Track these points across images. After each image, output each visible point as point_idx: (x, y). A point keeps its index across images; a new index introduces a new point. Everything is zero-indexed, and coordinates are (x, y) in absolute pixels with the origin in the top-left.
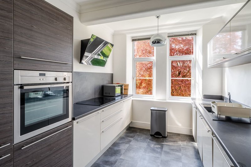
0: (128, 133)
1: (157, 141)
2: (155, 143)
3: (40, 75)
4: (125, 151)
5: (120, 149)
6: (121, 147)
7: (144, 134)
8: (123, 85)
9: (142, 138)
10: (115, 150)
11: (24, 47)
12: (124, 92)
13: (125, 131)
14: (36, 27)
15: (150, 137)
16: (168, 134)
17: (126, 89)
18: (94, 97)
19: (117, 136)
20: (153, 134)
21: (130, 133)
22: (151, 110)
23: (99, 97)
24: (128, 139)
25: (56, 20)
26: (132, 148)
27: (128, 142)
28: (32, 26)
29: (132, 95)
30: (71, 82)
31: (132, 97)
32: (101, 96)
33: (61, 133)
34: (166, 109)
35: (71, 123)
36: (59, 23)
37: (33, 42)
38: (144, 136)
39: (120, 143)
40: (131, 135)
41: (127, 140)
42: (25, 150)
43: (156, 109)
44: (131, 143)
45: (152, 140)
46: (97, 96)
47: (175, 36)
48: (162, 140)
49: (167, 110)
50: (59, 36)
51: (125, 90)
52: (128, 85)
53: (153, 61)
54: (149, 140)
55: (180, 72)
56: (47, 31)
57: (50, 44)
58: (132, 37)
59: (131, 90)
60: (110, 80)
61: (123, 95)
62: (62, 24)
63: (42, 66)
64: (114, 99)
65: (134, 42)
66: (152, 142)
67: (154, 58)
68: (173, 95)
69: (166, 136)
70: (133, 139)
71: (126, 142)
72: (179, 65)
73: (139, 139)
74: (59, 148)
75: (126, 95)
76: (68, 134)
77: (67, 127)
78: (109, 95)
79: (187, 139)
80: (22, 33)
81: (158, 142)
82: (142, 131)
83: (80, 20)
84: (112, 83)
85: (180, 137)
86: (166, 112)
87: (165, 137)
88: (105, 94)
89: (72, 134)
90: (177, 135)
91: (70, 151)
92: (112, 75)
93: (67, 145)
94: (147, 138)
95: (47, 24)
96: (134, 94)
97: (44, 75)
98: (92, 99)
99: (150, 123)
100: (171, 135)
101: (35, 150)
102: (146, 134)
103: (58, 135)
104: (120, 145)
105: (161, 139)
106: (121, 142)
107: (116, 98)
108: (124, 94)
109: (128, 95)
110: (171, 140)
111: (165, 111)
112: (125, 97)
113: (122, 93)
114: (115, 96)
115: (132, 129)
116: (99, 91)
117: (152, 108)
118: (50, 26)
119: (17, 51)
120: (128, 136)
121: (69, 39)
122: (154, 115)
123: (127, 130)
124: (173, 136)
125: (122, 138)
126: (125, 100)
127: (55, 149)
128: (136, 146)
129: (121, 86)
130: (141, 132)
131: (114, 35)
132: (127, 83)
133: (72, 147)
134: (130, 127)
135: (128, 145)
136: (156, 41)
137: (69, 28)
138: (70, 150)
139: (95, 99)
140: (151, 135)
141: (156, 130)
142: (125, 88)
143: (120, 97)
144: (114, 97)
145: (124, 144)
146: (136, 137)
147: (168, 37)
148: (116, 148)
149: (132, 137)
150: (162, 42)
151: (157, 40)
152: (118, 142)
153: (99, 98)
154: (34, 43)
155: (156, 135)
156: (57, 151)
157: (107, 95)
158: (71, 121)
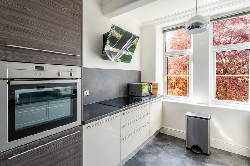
0: (157, 140)
1: (194, 159)
2: (191, 160)
3: (37, 68)
4: (151, 164)
5: (145, 161)
6: (146, 158)
7: (177, 145)
8: (151, 84)
9: (174, 151)
10: (139, 161)
11: (13, 34)
12: (153, 92)
13: (154, 137)
14: (30, 10)
15: (186, 151)
16: (212, 150)
17: (156, 89)
18: (118, 97)
19: (144, 143)
20: (190, 147)
21: (160, 141)
22: (187, 116)
23: (124, 96)
24: (156, 148)
25: (59, 2)
26: (161, 163)
27: (156, 153)
28: (25, 9)
29: (163, 96)
30: (81, 78)
31: (162, 98)
32: (126, 96)
33: (66, 139)
34: (208, 116)
35: (80, 127)
36: (63, 7)
37: (26, 28)
38: (178, 148)
39: (146, 153)
40: (161, 143)
41: (154, 150)
42: (15, 159)
43: (194, 115)
44: (160, 155)
45: (188, 156)
46: (122, 96)
47: (222, 18)
48: (203, 158)
49: (210, 119)
50: (62, 21)
51: (154, 90)
52: (157, 84)
53: (189, 54)
54: (184, 154)
55: (226, 70)
56: (46, 16)
57: (50, 31)
58: (163, 28)
59: (161, 90)
60: (137, 78)
61: (152, 96)
62: (67, 7)
63: (40, 58)
64: (141, 100)
65: (165, 33)
66: (187, 158)
67: (191, 51)
68: (218, 98)
69: (209, 153)
70: (162, 150)
71: (154, 153)
72: (224, 61)
73: (170, 151)
74: (63, 157)
75: (156, 95)
76: (76, 141)
77: (75, 132)
78: (135, 95)
79: (243, 163)
80: (10, 16)
81: (197, 160)
82: (174, 140)
83: (102, 12)
84: (140, 82)
85: (231, 158)
86: (209, 121)
87: (207, 155)
88: (131, 93)
89: (81, 141)
90: (226, 155)
91: (80, 161)
92: (140, 73)
93: (74, 154)
94: (182, 152)
95: (46, 7)
96: (166, 94)
97: (42, 68)
98: (117, 99)
99: (185, 132)
100: (216, 153)
101: (30, 160)
102: (180, 146)
103: (62, 141)
104: (147, 155)
105: (202, 156)
106: (147, 151)
107: (143, 99)
108: (152, 94)
109: (158, 96)
110: (217, 160)
111: (208, 119)
112: (154, 98)
113: (150, 92)
114: (142, 97)
115: (163, 136)
116: (124, 90)
117: (188, 114)
118: (51, 9)
119: (3, 38)
120: (157, 145)
121: (77, 26)
122: (191, 123)
123: (156, 136)
124: (219, 153)
125: (149, 147)
126: (155, 101)
127: (57, 159)
128: (165, 161)
129: (150, 85)
130: (173, 142)
131: (142, 28)
132: (157, 82)
133: (81, 156)
134: (160, 133)
135: (156, 157)
136: (193, 26)
137: (77, 13)
138: (78, 160)
139: (119, 98)
140: (187, 148)
141: (194, 142)
142: (155, 87)
143: (148, 98)
144: (140, 97)
145: (151, 155)
146: (167, 148)
147: (211, 21)
148: (141, 159)
149: (161, 147)
150: (202, 25)
151: (195, 24)
152: (144, 150)
153: (124, 98)
154: (28, 29)
155: (193, 149)
156: (61, 160)
157: (133, 95)
158: (81, 125)
